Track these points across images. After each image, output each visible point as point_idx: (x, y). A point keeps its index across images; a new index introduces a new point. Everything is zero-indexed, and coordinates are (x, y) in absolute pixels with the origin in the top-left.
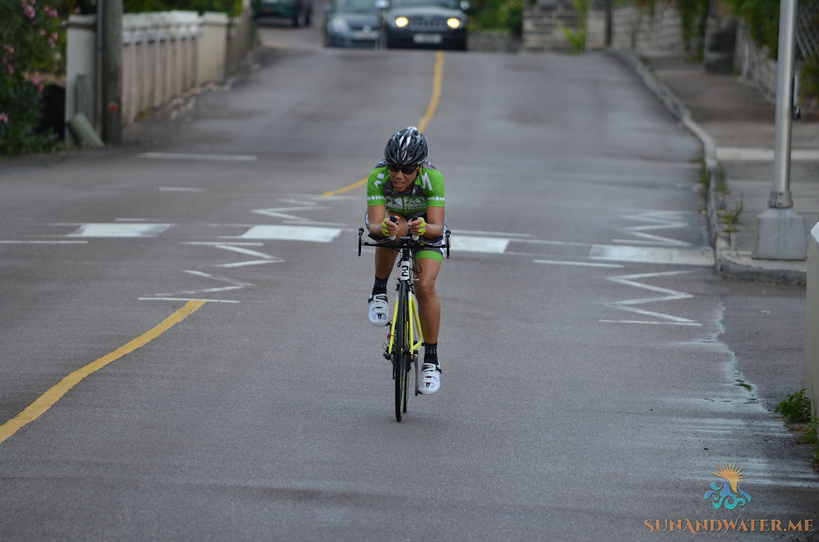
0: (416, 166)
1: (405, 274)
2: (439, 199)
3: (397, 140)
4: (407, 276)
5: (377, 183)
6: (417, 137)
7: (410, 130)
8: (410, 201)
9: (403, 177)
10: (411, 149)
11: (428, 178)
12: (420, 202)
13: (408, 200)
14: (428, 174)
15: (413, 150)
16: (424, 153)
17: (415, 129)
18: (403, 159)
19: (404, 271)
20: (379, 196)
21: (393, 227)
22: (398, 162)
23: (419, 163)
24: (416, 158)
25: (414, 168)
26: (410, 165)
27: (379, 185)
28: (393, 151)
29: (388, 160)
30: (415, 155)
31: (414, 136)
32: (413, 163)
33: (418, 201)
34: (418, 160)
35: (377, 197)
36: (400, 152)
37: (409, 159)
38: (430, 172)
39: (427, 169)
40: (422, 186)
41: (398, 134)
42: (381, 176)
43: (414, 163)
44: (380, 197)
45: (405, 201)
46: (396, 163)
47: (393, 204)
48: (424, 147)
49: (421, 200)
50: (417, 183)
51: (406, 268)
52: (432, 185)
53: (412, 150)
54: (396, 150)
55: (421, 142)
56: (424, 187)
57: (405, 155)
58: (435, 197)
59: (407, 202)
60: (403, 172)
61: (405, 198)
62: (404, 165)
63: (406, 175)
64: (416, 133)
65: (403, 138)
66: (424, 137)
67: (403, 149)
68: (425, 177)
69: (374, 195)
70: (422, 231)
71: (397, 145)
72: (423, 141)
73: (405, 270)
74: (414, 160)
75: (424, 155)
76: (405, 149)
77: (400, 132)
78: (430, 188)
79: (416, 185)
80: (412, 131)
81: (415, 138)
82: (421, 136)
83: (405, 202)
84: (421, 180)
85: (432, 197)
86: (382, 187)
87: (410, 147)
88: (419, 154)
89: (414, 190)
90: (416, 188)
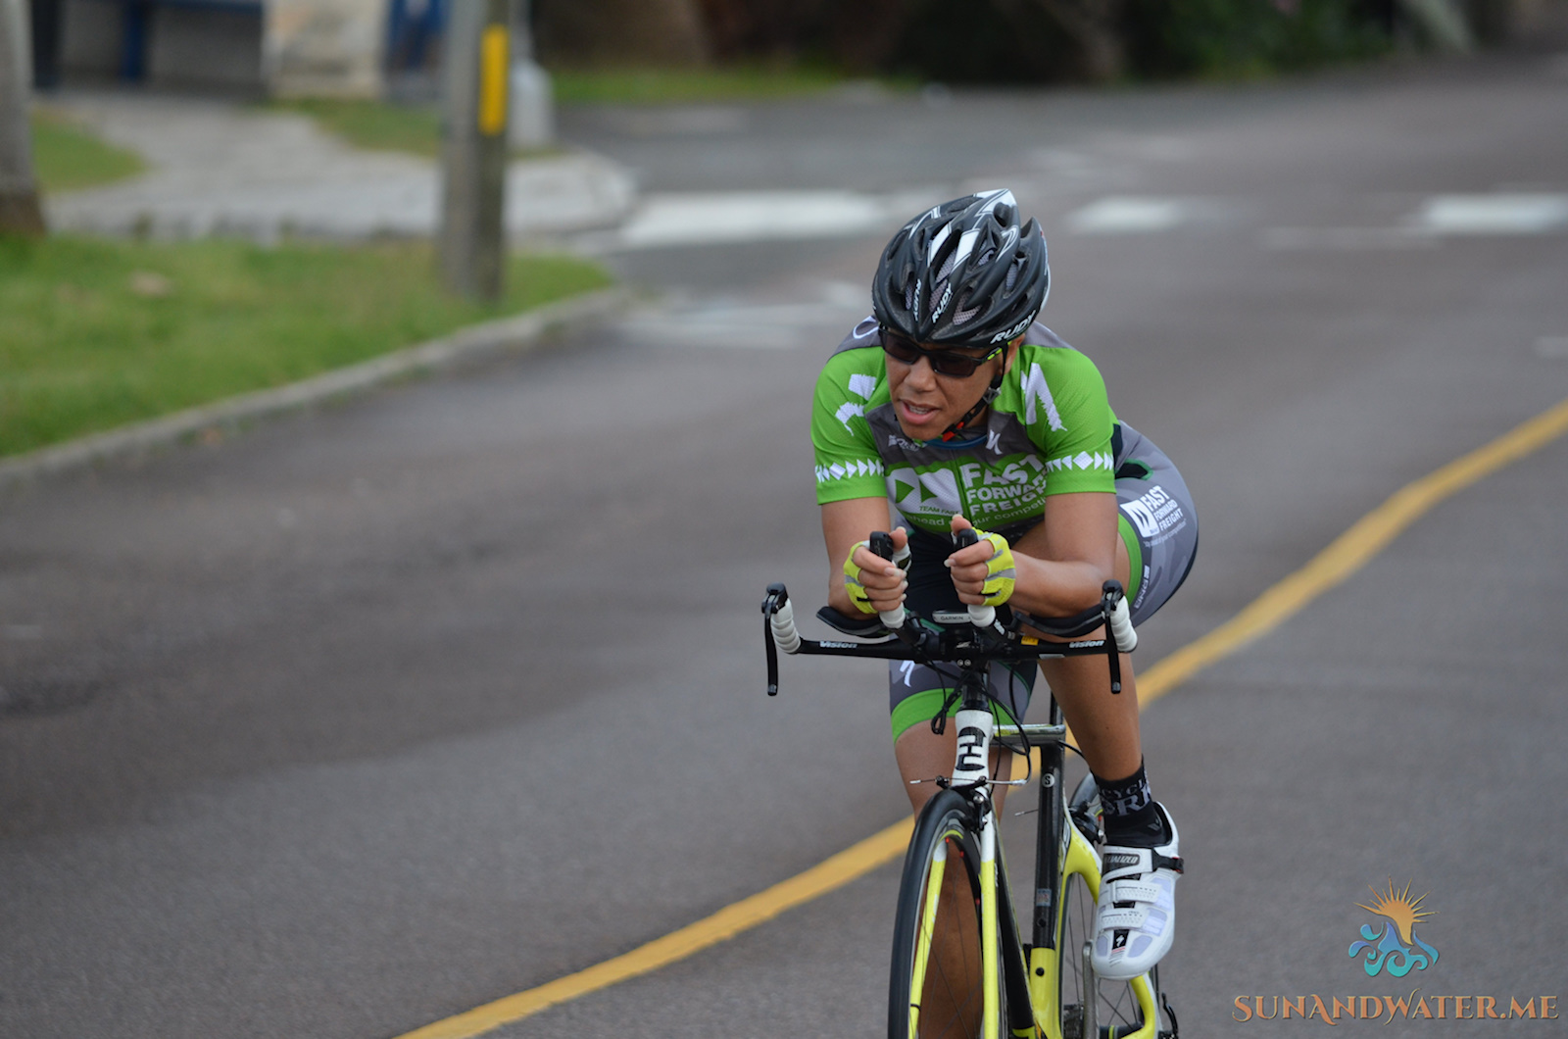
0: (988, 346)
1: (968, 760)
2: (1089, 461)
3: (924, 239)
4: (979, 767)
5: (846, 412)
6: (1004, 234)
7: (984, 202)
8: (989, 479)
9: (932, 386)
10: (974, 277)
11: (1044, 385)
12: (1023, 477)
13: (977, 474)
14: (1045, 370)
15: (980, 283)
16: (1022, 300)
17: (1008, 199)
18: (935, 317)
19: (965, 750)
20: (859, 463)
21: (879, 574)
22: (915, 324)
23: (998, 338)
24: (991, 314)
25: (976, 355)
26: (961, 340)
27: (853, 420)
28: (902, 282)
29: (884, 319)
30: (985, 303)
31: (995, 226)
32: (973, 333)
33: (1013, 477)
34: (995, 324)
35: (851, 469)
36: (927, 292)
37: (961, 318)
38: (1051, 357)
39: (1038, 348)
40: (1023, 416)
41: (936, 214)
42: (860, 384)
43: (980, 337)
44: (862, 467)
45: (968, 478)
46: (909, 328)
47: (924, 498)
48: (1030, 275)
49: (1028, 468)
50: (1003, 403)
51: (971, 739)
52: (1060, 411)
53: (973, 285)
54: (912, 278)
55: (1020, 255)
56: (1029, 418)
57: (944, 302)
58: (1075, 454)
59: (978, 483)
60: (933, 367)
61: (965, 469)
62: (937, 341)
63: (946, 381)
64: (1003, 217)
65: (944, 234)
66: (1037, 239)
67: (942, 274)
68: (1032, 381)
69: (841, 459)
70: (1001, 587)
71: (919, 259)
72: (1028, 252)
73: (970, 746)
74: (977, 324)
75: (1024, 305)
76: (947, 278)
77: (943, 209)
78: (1055, 422)
79: (1000, 415)
80: (990, 208)
81: (996, 238)
82: (1024, 232)
83: (968, 481)
84: (1018, 391)
85: (1062, 456)
86: (868, 428)
87: (969, 273)
88: (1001, 300)
89: (992, 434)
90: (1002, 425)
